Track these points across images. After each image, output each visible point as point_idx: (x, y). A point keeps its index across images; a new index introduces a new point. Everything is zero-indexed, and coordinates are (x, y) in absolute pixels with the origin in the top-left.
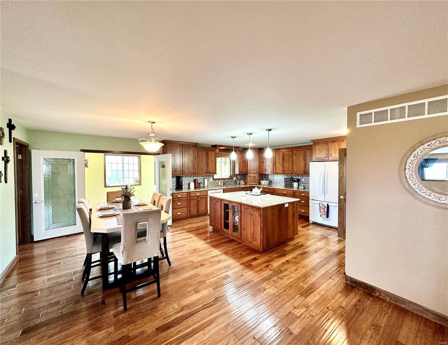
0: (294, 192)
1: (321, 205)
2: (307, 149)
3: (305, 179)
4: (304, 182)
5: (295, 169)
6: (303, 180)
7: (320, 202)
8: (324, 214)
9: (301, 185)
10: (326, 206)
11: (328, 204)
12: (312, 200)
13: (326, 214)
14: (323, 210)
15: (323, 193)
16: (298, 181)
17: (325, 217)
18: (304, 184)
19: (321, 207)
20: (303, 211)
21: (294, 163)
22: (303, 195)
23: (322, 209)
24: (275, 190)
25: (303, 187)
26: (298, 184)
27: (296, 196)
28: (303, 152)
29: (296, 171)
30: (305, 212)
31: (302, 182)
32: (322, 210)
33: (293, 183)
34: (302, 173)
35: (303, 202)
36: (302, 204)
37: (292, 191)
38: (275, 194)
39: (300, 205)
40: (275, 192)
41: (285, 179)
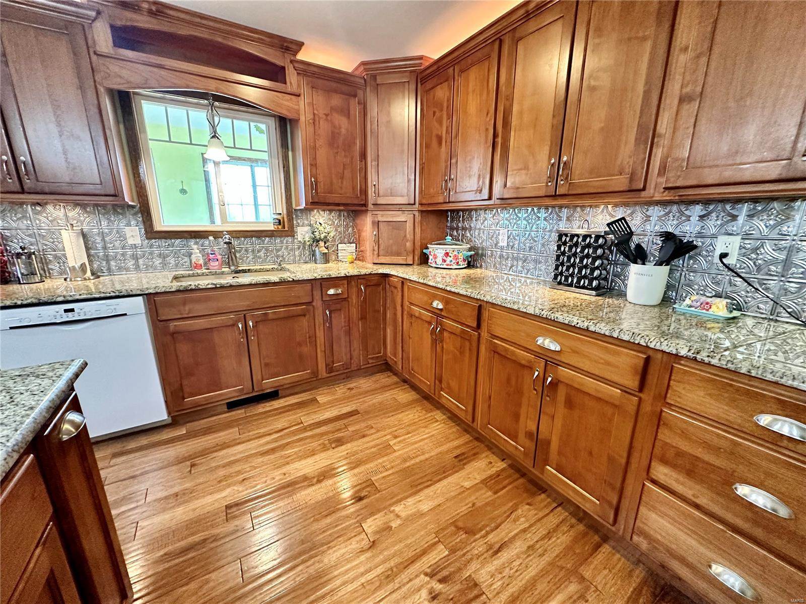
6: (727, 244)
18: (724, 279)
24: (485, 315)
25: (721, 310)
27: (672, 407)
33: (627, 266)
36: (746, 519)
37: (627, 355)
38: (485, 334)
39: (702, 501)
40: (484, 326)
41: (560, 236)
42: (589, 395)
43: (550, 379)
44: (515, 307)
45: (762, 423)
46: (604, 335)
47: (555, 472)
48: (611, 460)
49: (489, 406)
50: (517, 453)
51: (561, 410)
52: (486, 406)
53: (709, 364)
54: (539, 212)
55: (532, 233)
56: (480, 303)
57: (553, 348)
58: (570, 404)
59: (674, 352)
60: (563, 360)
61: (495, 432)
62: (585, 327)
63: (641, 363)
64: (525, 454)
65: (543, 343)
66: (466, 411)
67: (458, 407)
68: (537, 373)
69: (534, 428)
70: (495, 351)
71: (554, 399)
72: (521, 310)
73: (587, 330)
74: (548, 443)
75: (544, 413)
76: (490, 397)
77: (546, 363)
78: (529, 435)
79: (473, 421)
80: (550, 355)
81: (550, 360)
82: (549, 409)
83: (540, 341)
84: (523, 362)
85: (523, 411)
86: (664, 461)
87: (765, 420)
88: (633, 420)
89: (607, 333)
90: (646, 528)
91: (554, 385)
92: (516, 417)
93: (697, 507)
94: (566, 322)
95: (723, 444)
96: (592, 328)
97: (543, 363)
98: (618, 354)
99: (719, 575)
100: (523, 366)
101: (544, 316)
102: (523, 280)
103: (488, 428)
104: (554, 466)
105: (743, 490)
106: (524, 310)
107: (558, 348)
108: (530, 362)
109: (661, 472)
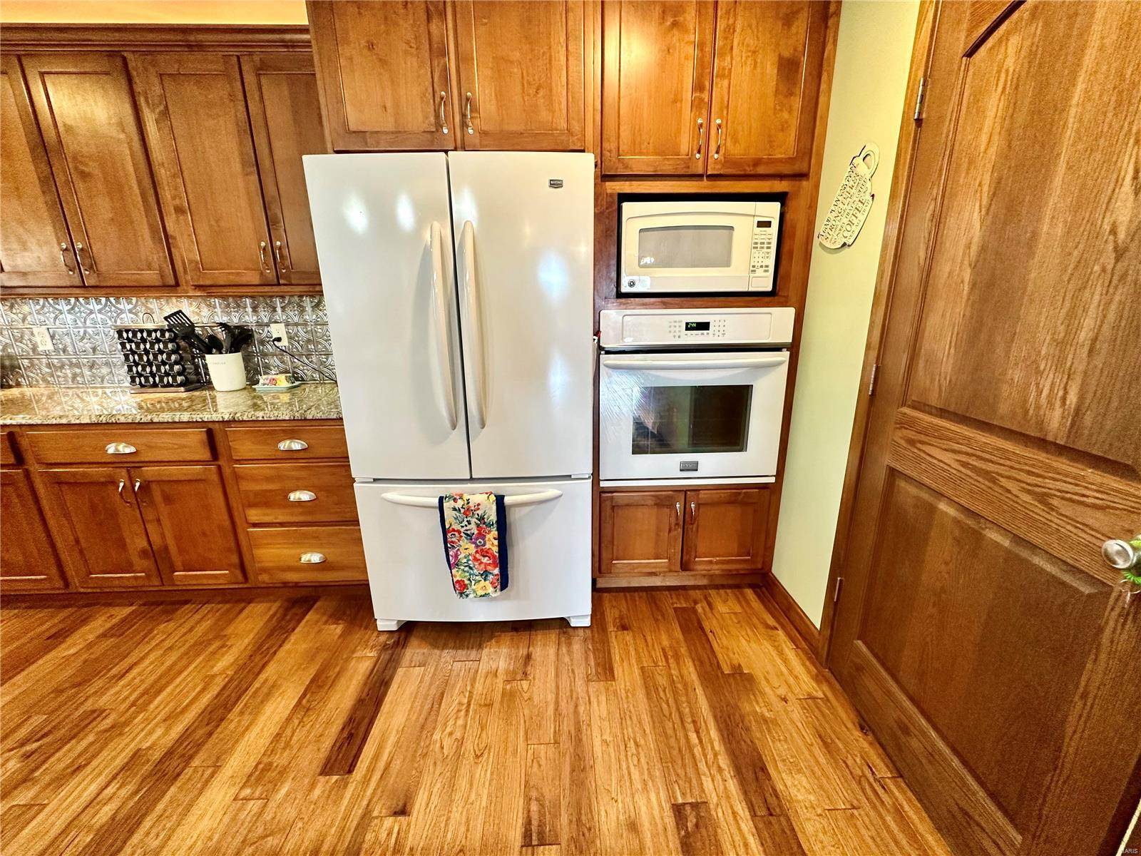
0: (210, 433)
1: (449, 514)
2: (261, 70)
3: (287, 325)
4: (284, 343)
5: (187, 250)
6: (277, 330)
7: (443, 489)
8: (485, 574)
9: (267, 367)
10: (492, 516)
11: (500, 500)
12: (375, 480)
13: (497, 571)
14: (472, 549)
15: (454, 427)
16: (240, 339)
17: (490, 590)
18: (287, 358)
19: (456, 527)
20: (315, 558)
21: (167, 194)
22: (296, 445)
23: (464, 543)
24: (24, 443)
25: (283, 382)
26: (247, 360)
27: (238, 461)
28: (224, 94)
29: (201, 267)
30: (331, 559)
31: (270, 349)
32: (466, 549)
33: (203, 358)
34: (256, 280)
35: (305, 496)
36: (302, 514)
37: (193, 433)
38: (36, 469)
39: (281, 519)
40: (29, 457)
41: (120, 333)
42: (180, 481)
43: (138, 484)
44: (64, 421)
45: (282, 449)
46: (168, 422)
47: (183, 573)
48: (220, 528)
49: (81, 552)
50: (140, 582)
51: (164, 509)
52: (76, 554)
53: (243, 421)
54: (118, 302)
55: (90, 330)
56: (8, 430)
57: (128, 451)
58: (168, 499)
59: (221, 419)
60: (143, 459)
61: (103, 577)
62: (149, 421)
63: (204, 437)
64: (148, 577)
65: (117, 450)
66: (49, 579)
67: (36, 580)
68: (122, 485)
69: (145, 544)
70: (58, 482)
71: (152, 503)
72: (73, 422)
73: (152, 423)
74: (166, 548)
75: (149, 521)
76: (77, 541)
77: (128, 471)
78: (144, 554)
79: (67, 585)
80: (129, 460)
81: (130, 465)
82: (150, 515)
83: (111, 449)
84: (102, 480)
85: (126, 534)
86: (252, 505)
87: (284, 445)
88: (220, 486)
89: (170, 420)
90: (263, 564)
91: (146, 487)
92: (122, 545)
93: (282, 524)
94: (130, 421)
95: (273, 473)
96: (156, 420)
97: (124, 472)
98: (186, 435)
99: (309, 561)
100: (104, 484)
101: (104, 422)
102: (100, 391)
103: (93, 578)
104: (182, 568)
105: (293, 496)
106: (78, 422)
107: (133, 449)
108: (110, 476)
109: (254, 515)
